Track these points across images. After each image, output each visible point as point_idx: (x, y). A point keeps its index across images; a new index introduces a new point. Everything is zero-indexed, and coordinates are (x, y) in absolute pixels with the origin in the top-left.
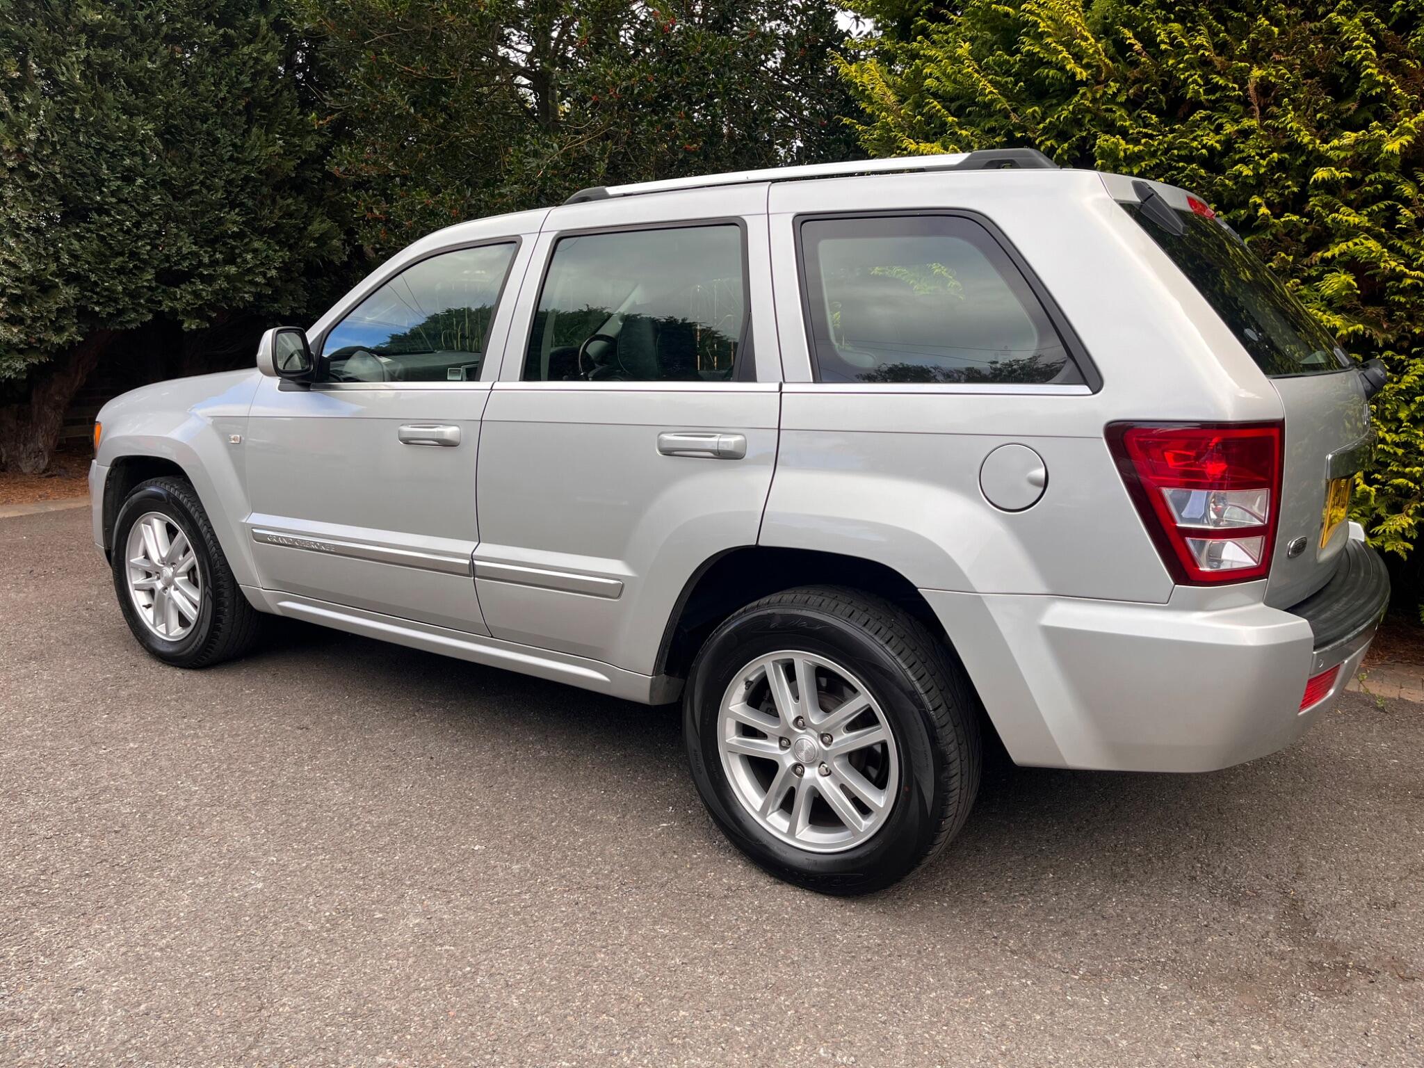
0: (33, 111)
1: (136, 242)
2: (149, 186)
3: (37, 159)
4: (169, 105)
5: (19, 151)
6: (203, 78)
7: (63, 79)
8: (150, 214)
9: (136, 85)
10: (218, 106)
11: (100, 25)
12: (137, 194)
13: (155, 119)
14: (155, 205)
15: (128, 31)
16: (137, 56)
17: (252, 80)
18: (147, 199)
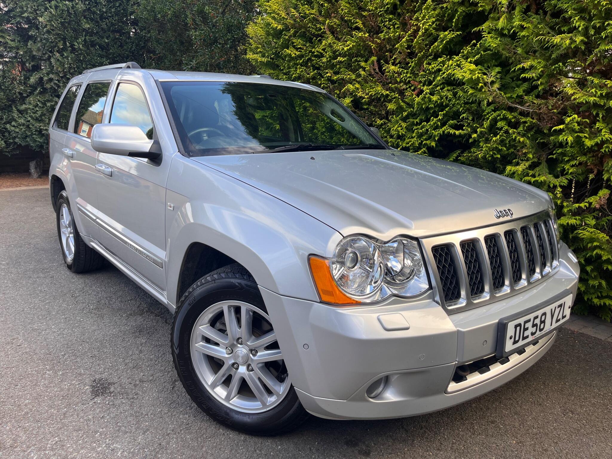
0: (67, 57)
3: (70, 73)
5: (63, 70)
7: (76, 47)
9: (102, 48)
10: (133, 53)
11: (89, 28)
13: (110, 58)
15: (100, 30)
16: (103, 38)
17: (144, 43)
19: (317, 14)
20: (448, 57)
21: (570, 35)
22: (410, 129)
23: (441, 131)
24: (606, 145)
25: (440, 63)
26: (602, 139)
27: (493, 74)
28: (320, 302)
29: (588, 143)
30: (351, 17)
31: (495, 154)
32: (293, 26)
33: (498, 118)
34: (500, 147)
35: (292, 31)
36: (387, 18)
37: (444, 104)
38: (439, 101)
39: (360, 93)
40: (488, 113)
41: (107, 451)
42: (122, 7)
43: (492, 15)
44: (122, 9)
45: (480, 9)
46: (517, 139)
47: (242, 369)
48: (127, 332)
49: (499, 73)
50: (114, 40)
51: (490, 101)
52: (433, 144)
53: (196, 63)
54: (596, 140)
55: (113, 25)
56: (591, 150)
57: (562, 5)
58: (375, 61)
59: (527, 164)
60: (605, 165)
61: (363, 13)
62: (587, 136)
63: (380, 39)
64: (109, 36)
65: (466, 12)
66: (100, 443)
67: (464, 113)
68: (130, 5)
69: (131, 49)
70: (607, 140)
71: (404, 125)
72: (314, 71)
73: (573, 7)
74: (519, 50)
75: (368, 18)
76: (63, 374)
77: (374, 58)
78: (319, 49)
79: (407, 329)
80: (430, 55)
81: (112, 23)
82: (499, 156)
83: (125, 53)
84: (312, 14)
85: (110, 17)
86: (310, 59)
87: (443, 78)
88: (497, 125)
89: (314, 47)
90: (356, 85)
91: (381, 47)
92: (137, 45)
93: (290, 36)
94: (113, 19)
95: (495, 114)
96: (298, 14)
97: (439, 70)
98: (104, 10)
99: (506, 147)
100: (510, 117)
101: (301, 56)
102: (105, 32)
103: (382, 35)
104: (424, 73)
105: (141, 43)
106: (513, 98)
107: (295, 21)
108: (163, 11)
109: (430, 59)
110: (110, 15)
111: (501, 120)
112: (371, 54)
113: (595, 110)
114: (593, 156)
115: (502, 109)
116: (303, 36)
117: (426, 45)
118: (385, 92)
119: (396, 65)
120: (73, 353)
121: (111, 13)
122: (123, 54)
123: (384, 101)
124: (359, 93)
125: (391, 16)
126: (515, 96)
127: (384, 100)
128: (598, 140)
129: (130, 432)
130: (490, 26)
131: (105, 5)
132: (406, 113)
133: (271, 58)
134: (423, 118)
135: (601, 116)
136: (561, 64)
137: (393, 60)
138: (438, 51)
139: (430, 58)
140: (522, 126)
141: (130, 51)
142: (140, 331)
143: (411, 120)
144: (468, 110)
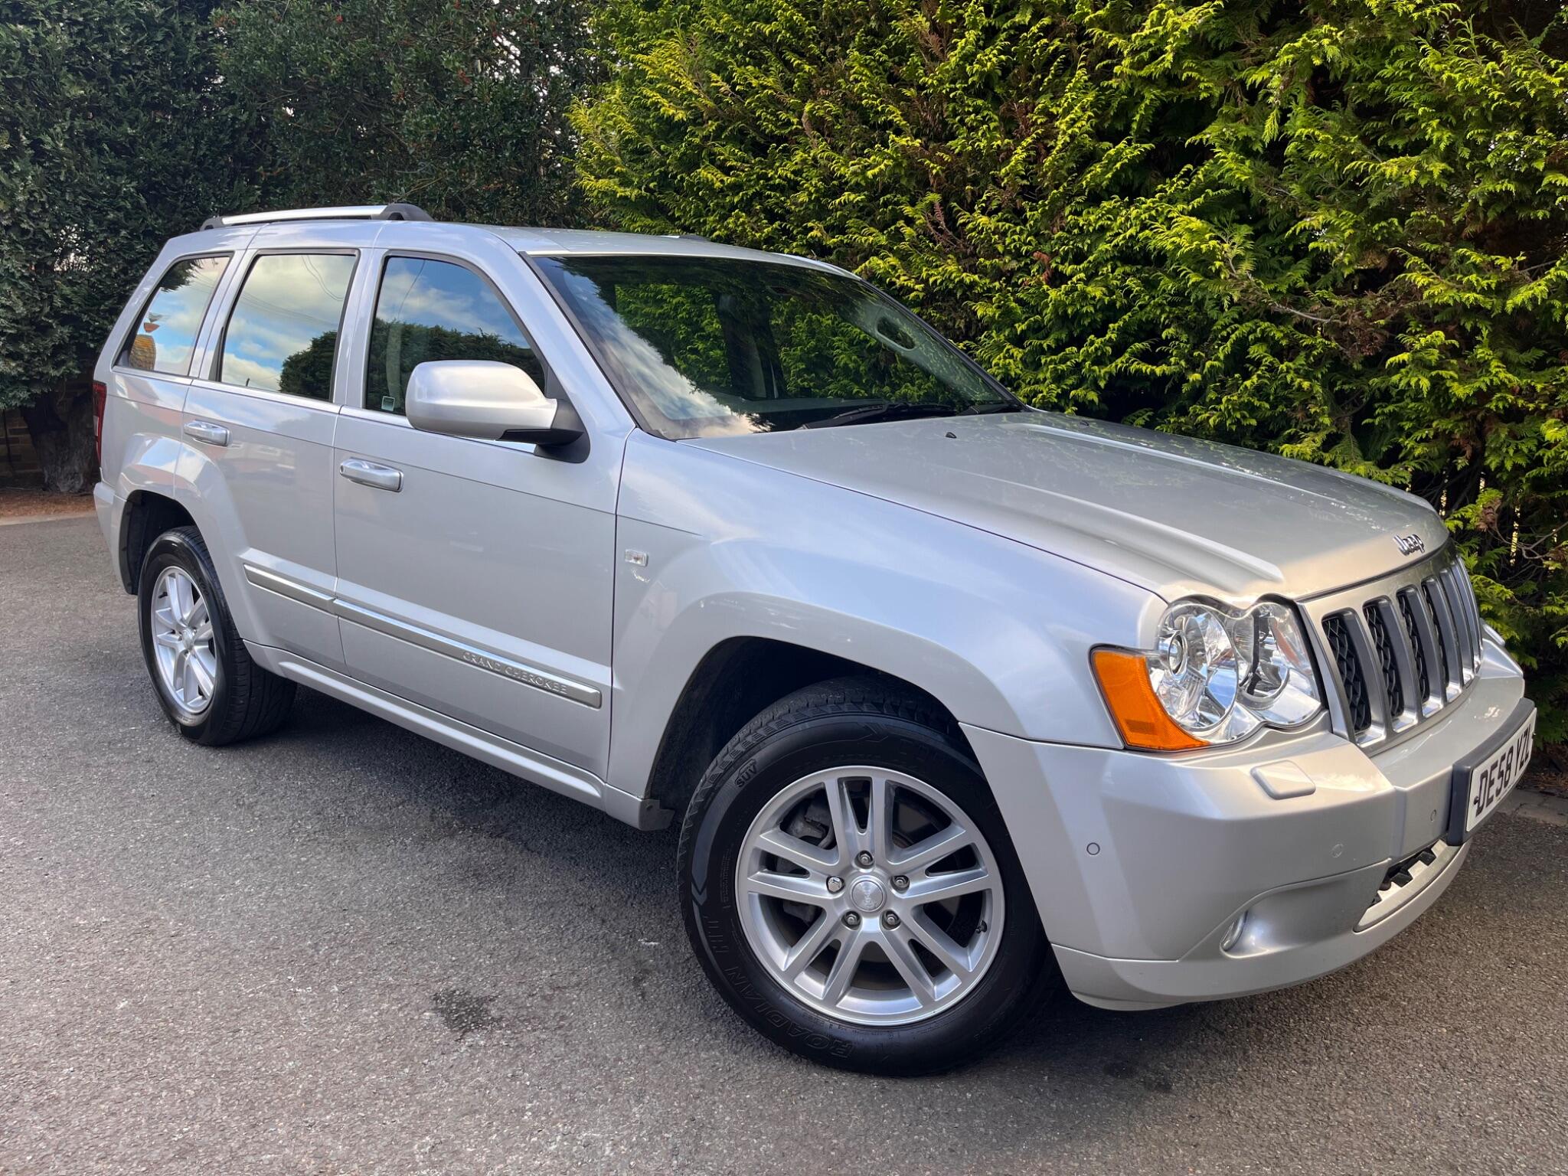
0: (22, 175)
1: (125, 286)
2: (133, 235)
3: (30, 217)
4: (150, 164)
5: (12, 210)
6: (184, 139)
7: (48, 148)
8: (137, 260)
9: (117, 149)
10: (200, 163)
11: (82, 99)
12: (122, 244)
13: (137, 178)
14: (139, 253)
15: (111, 102)
16: (119, 123)
17: (232, 137)
18: (131, 248)
19: (779, 87)
20: (1127, 199)
21: (1416, 158)
22: (1032, 363)
23: (1112, 368)
24: (1498, 395)
25: (1109, 211)
26: (1492, 381)
27: (1237, 239)
28: (1125, 749)
29: (1460, 391)
30: (873, 99)
31: (1244, 417)
32: (714, 115)
33: (1251, 337)
34: (1257, 403)
35: (712, 126)
36: (969, 106)
37: (1118, 304)
38: (1107, 299)
39: (902, 278)
40: (1225, 327)
41: (575, 1149)
42: (171, 44)
43: (1225, 109)
44: (173, 49)
45: (1204, 95)
46: (1296, 383)
47: (871, 926)
48: (444, 880)
49: (1247, 237)
50: (149, 129)
51: (1236, 299)
52: (1093, 396)
53: (408, 193)
54: (1477, 385)
55: (148, 89)
56: (1462, 405)
57: (1398, 93)
58: (937, 204)
59: (1319, 438)
60: (1490, 436)
61: (904, 91)
62: (1456, 376)
63: (949, 151)
64: (137, 118)
65: (1161, 100)
66: (545, 1134)
67: (1168, 326)
68: (193, 38)
69: (195, 153)
70: (1503, 383)
71: (1018, 353)
72: (771, 222)
73: (1423, 98)
74: (1295, 190)
75: (917, 103)
76: (342, 991)
77: (933, 197)
78: (784, 170)
79: (1310, 792)
80: (1080, 193)
81: (144, 84)
82: (1254, 422)
83: (180, 164)
84: (765, 87)
85: (139, 68)
86: (758, 195)
87: (1116, 246)
88: (1248, 353)
89: (771, 166)
90: (889, 259)
91: (950, 171)
92: (211, 143)
93: (706, 138)
94: (147, 73)
95: (1244, 329)
96: (728, 87)
97: (1103, 229)
98: (124, 51)
99: (1267, 401)
100: (1279, 335)
101: (736, 188)
102: (126, 108)
103: (956, 145)
104: (1065, 234)
105: (221, 136)
106: (1280, 292)
107: (718, 101)
108: (317, 60)
109: (1078, 203)
110: (139, 63)
111: (1256, 341)
112: (925, 186)
113: (1468, 319)
114: (1464, 419)
115: (1257, 317)
116: (739, 138)
117: (1070, 171)
118: (968, 278)
119: (990, 215)
120: (335, 939)
121: (141, 58)
122: (175, 167)
123: (964, 297)
124: (898, 277)
125: (980, 102)
126: (1284, 289)
127: (964, 293)
128: (1482, 383)
129: (605, 1101)
130: (1223, 134)
131: (125, 39)
132: (1024, 327)
133: (648, 189)
134: (1064, 336)
135: (1485, 333)
136: (1396, 221)
137: (984, 201)
138: (1098, 185)
139: (1078, 199)
140: (1303, 354)
141: (193, 159)
142: (475, 875)
143: (1036, 342)
144: (1178, 318)
